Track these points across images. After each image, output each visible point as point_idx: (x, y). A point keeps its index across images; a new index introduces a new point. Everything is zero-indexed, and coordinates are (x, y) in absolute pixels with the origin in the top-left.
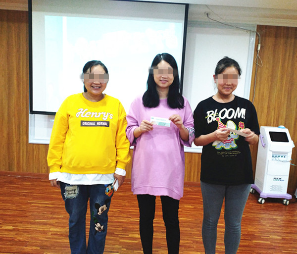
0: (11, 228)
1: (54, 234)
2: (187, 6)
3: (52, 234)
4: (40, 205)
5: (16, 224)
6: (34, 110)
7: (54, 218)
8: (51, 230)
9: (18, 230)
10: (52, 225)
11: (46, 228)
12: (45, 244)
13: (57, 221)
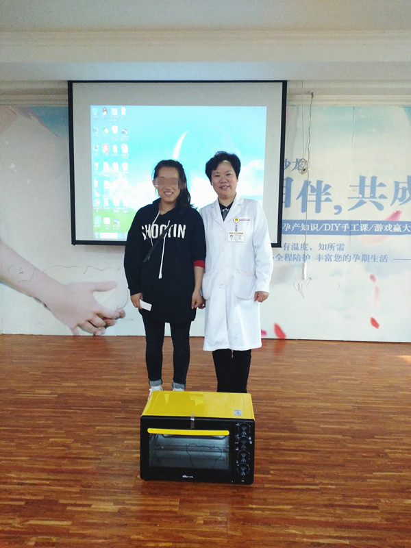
0: (73, 384)
1: (133, 389)
2: (285, 83)
3: (130, 389)
4: (101, 362)
5: (79, 381)
6: (78, 238)
7: (126, 374)
8: (127, 385)
9: (85, 387)
10: (126, 380)
11: (120, 384)
12: (126, 398)
13: (130, 376)
